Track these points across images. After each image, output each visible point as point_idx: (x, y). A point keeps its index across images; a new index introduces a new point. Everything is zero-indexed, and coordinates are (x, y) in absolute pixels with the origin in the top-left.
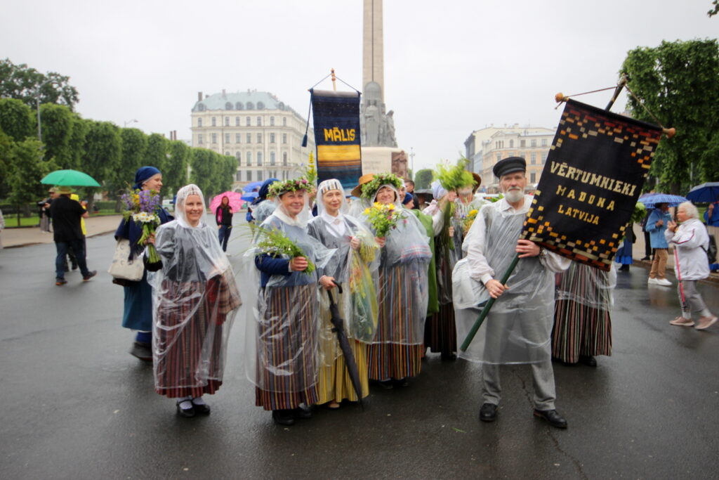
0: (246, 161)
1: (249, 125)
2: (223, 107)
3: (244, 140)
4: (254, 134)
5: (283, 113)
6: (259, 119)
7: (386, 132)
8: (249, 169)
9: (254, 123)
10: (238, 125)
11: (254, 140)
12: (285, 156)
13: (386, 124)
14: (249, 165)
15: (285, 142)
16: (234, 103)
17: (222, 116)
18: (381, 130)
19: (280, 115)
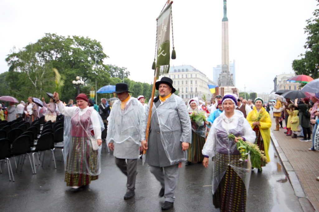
0: (181, 91)
1: (183, 78)
2: (173, 71)
3: (181, 83)
4: (184, 81)
5: (195, 72)
6: (186, 75)
7: (230, 81)
8: (183, 94)
9: (184, 77)
10: (179, 78)
11: (185, 83)
12: (196, 89)
13: (230, 79)
14: (183, 92)
15: (196, 83)
16: (177, 70)
17: (173, 74)
18: (228, 81)
19: (194, 73)
